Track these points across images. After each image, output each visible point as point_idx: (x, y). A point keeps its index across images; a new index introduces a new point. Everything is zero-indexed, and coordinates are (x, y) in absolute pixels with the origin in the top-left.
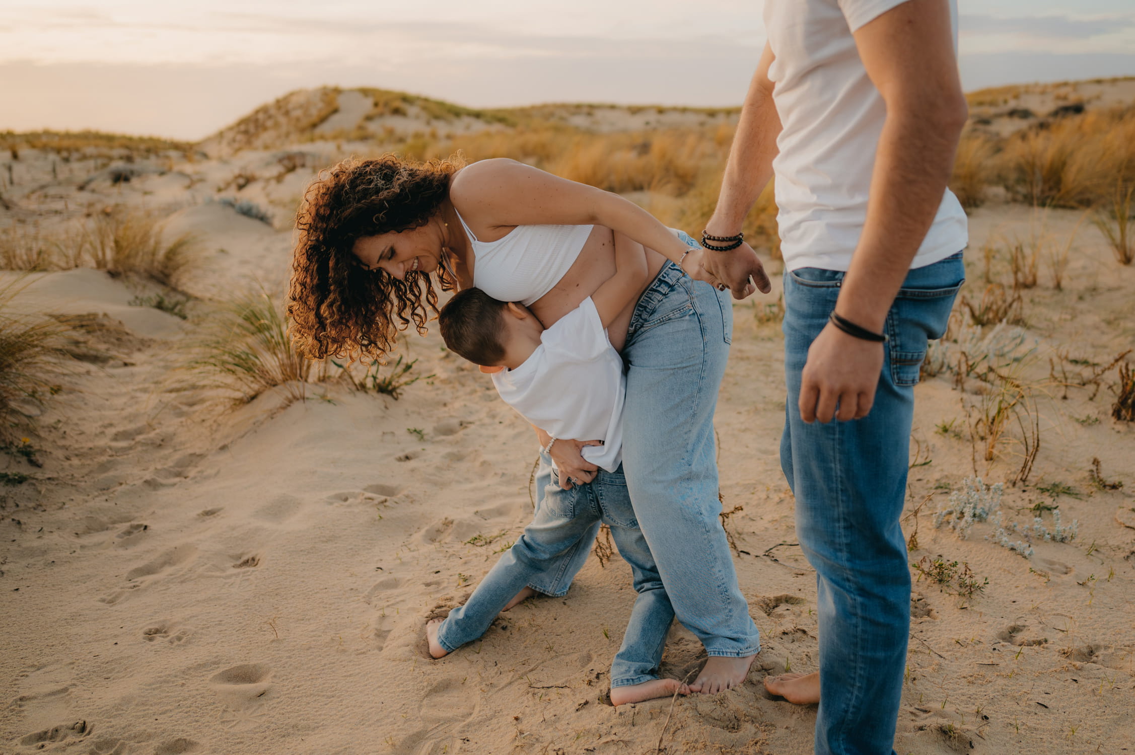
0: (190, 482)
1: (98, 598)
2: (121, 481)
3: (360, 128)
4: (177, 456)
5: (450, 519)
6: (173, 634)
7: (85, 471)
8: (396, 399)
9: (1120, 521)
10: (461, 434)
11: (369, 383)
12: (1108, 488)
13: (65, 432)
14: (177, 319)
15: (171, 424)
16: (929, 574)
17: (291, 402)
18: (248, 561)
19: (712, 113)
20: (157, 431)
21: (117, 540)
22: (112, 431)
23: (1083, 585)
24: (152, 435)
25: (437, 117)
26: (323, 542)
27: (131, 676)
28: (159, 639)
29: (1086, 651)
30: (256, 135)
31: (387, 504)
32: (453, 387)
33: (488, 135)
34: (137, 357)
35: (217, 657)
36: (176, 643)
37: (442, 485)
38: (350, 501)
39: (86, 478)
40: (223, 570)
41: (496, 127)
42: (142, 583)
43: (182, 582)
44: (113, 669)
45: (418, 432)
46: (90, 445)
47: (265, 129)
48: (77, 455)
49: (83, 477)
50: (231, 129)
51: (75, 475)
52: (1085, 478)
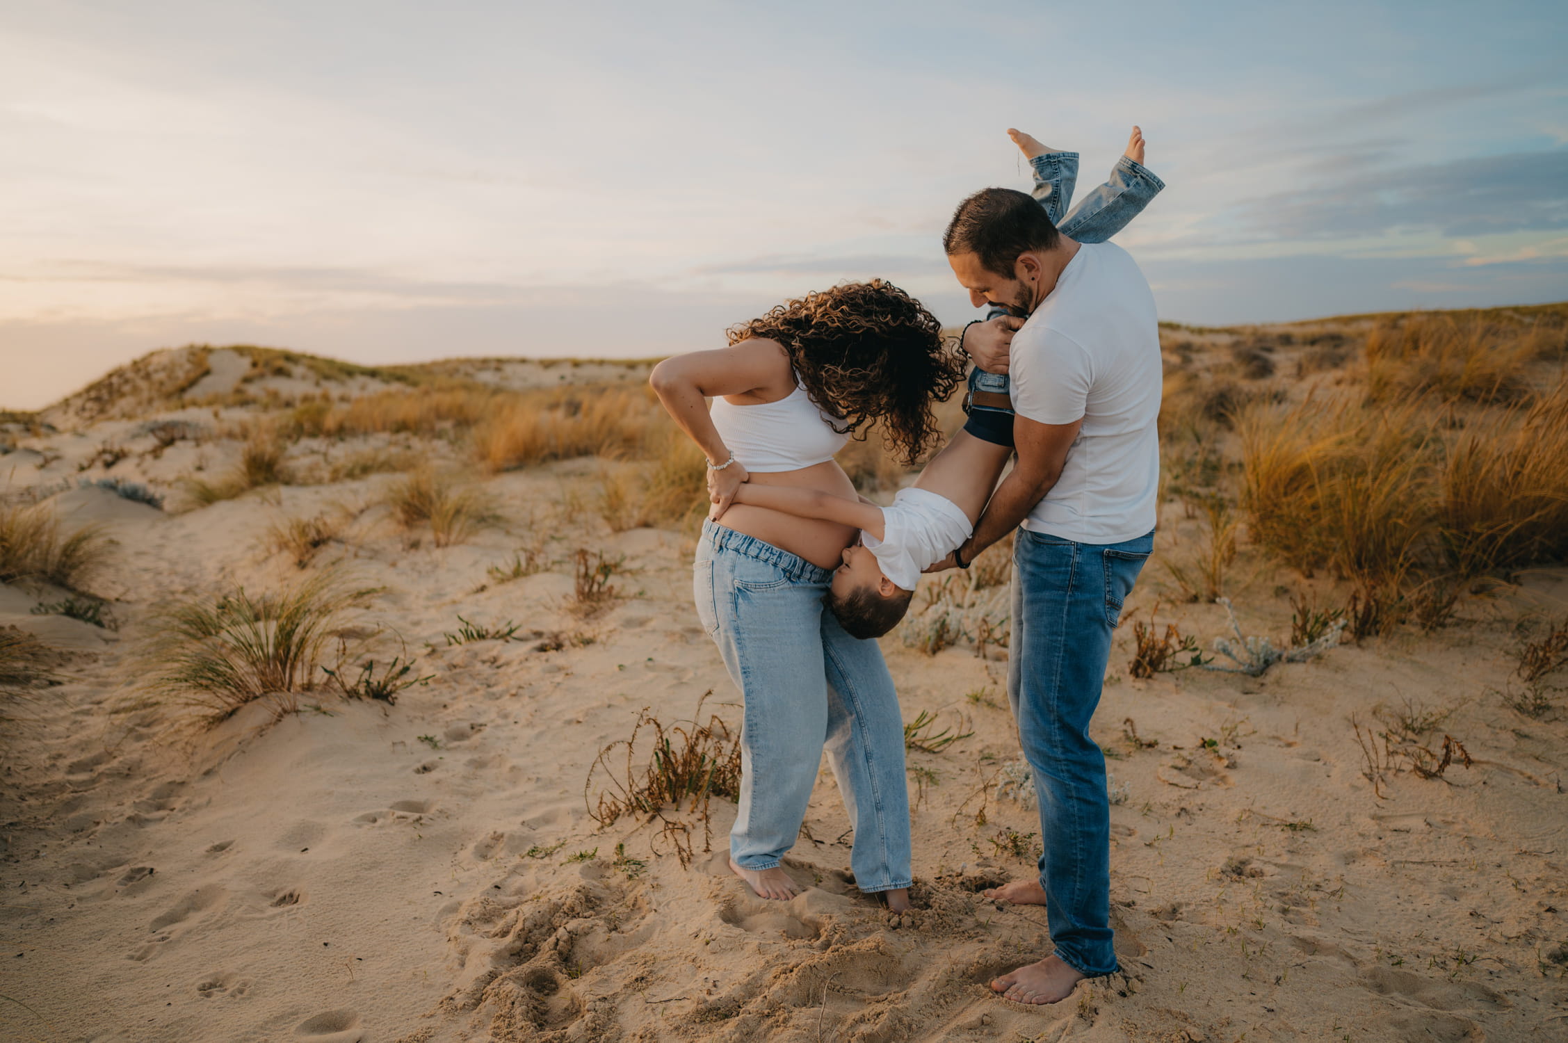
0: (180, 815)
1: (124, 955)
2: (97, 820)
3: (238, 391)
4: (153, 786)
5: (500, 831)
6: (232, 987)
7: (48, 811)
8: (393, 704)
9: (1163, 778)
10: (476, 738)
11: (362, 690)
12: (1144, 747)
13: (9, 768)
14: (91, 627)
15: (133, 751)
16: (1005, 848)
17: (281, 716)
18: (285, 898)
19: (632, 365)
20: (121, 759)
21: (121, 888)
22: (66, 762)
23: (1150, 845)
24: (115, 763)
25: (327, 377)
26: (366, 869)
27: (201, 1038)
28: (217, 995)
29: (1170, 910)
30: (112, 402)
31: (422, 821)
32: (450, 687)
33: (389, 395)
34: (61, 673)
35: (292, 1007)
36: (239, 996)
37: (474, 796)
38: (380, 822)
39: (53, 820)
40: (262, 911)
41: (395, 387)
42: (170, 933)
43: (220, 928)
44: (177, 1033)
45: (428, 739)
46: (45, 781)
47: (122, 395)
48: (31, 794)
49: (48, 819)
50: (78, 395)
51: (38, 817)
52: (1120, 739)
